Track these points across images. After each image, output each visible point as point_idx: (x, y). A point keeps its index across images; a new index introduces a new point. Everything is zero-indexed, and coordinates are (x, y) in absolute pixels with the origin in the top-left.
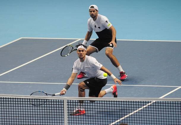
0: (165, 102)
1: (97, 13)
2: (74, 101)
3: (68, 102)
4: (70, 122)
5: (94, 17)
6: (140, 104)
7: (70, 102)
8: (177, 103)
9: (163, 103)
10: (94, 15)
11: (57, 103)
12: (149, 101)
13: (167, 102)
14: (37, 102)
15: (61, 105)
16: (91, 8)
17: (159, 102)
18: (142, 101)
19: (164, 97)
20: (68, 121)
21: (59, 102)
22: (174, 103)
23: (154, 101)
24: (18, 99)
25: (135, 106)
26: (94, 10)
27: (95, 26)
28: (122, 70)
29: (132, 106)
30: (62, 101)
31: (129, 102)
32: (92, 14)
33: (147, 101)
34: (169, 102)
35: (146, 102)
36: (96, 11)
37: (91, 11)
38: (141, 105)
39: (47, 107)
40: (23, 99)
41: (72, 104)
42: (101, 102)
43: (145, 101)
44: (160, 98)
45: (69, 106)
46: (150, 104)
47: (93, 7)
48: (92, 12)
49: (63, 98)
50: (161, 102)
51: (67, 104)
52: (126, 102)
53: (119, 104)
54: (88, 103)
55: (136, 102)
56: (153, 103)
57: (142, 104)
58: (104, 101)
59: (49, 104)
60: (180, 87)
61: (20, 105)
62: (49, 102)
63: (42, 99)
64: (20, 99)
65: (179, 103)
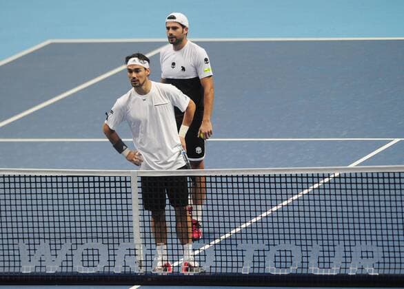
0: (356, 174)
6: (305, 180)
8: (381, 175)
9: (356, 178)
12: (326, 173)
13: (359, 175)
14: (73, 182)
16: (169, 20)
18: (310, 173)
19: (357, 165)
22: (375, 175)
23: (337, 174)
25: (294, 186)
30: (128, 179)
31: (275, 177)
32: (171, 35)
33: (321, 173)
35: (318, 177)
37: (168, 28)
38: (308, 183)
40: (41, 177)
43: (315, 173)
44: (348, 167)
46: (326, 180)
47: (173, 18)
48: (171, 29)
50: (351, 174)
52: (269, 177)
55: (296, 177)
56: (334, 178)
57: (310, 180)
60: (397, 140)
61: (35, 190)
62: (99, 182)
63: (83, 177)
64: (35, 177)
65: (386, 175)
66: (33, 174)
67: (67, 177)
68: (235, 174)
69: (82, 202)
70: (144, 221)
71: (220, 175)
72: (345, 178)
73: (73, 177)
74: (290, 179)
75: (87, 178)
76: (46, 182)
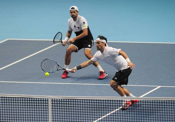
0: (145, 100)
1: (78, 13)
2: (58, 100)
3: (52, 101)
4: (54, 119)
5: (75, 18)
7: (55, 101)
8: (156, 101)
9: (143, 102)
10: (74, 16)
11: (42, 102)
13: (147, 101)
14: (23, 100)
15: (46, 103)
16: (71, 9)
17: (141, 101)
19: (144, 96)
20: (52, 119)
21: (43, 101)
22: (154, 101)
24: (4, 97)
25: (116, 105)
26: (75, 11)
27: (75, 26)
28: (101, 70)
29: (114, 105)
30: (47, 100)
31: (110, 101)
32: (73, 15)
34: (149, 101)
36: (76, 12)
39: (32, 105)
40: (9, 97)
41: (56, 102)
42: (84, 101)
44: (140, 97)
45: (54, 105)
47: (73, 8)
48: (73, 13)
49: (48, 97)
50: (141, 100)
51: (51, 102)
52: (108, 100)
53: (99, 103)
54: (71, 102)
55: (117, 101)
58: (87, 100)
59: (34, 103)
60: (159, 87)
61: (6, 103)
62: (34, 100)
63: (27, 98)
64: (7, 97)
65: (158, 101)
66: (5, 96)
67: (20, 98)
68: (93, 99)
69: (26, 109)
70: (53, 118)
71: (84, 99)
72: (141, 102)
73: (23, 98)
74: (117, 102)
75: (29, 99)
76: (13, 100)
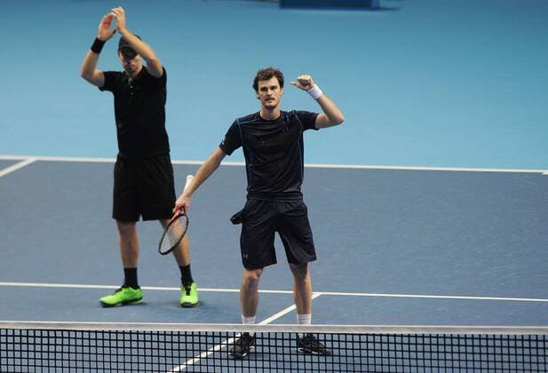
2: (17, 333)
6: (203, 339)
29: (182, 346)
35: (220, 337)
38: (206, 344)
54: (55, 337)
57: (210, 340)
60: (317, 295)
